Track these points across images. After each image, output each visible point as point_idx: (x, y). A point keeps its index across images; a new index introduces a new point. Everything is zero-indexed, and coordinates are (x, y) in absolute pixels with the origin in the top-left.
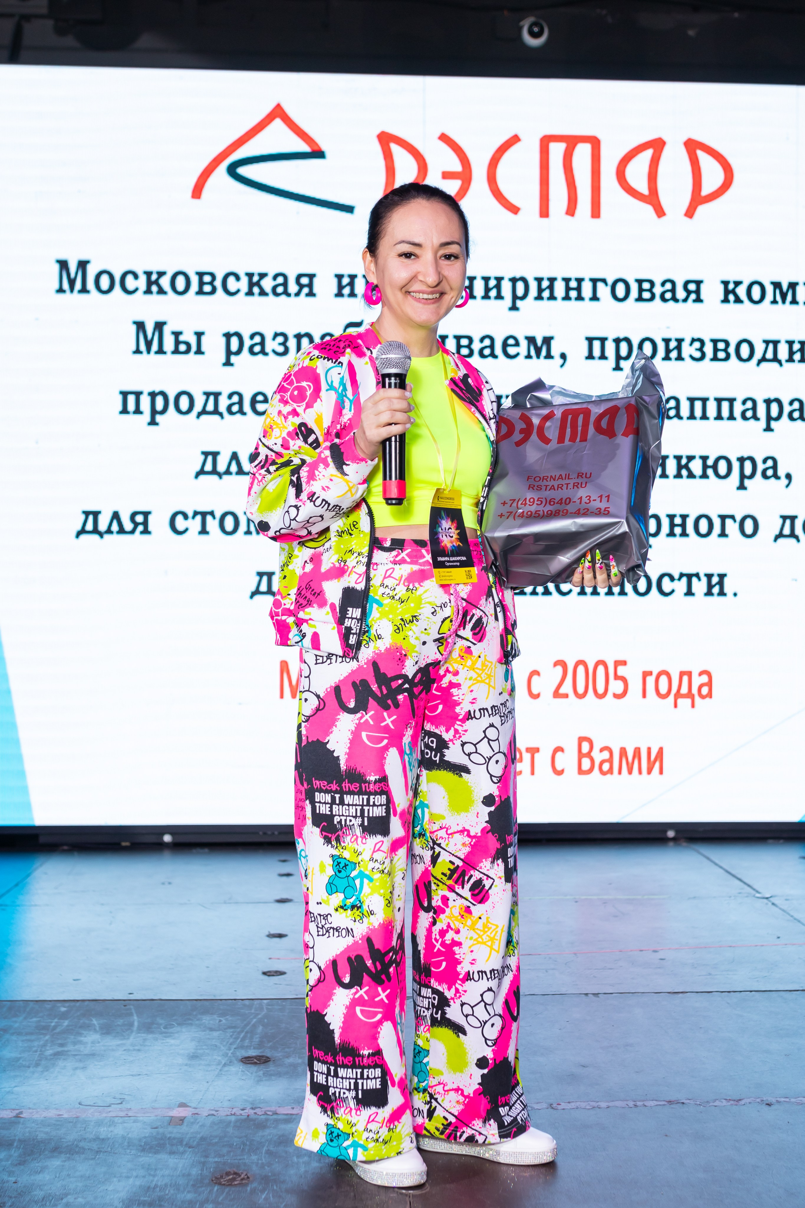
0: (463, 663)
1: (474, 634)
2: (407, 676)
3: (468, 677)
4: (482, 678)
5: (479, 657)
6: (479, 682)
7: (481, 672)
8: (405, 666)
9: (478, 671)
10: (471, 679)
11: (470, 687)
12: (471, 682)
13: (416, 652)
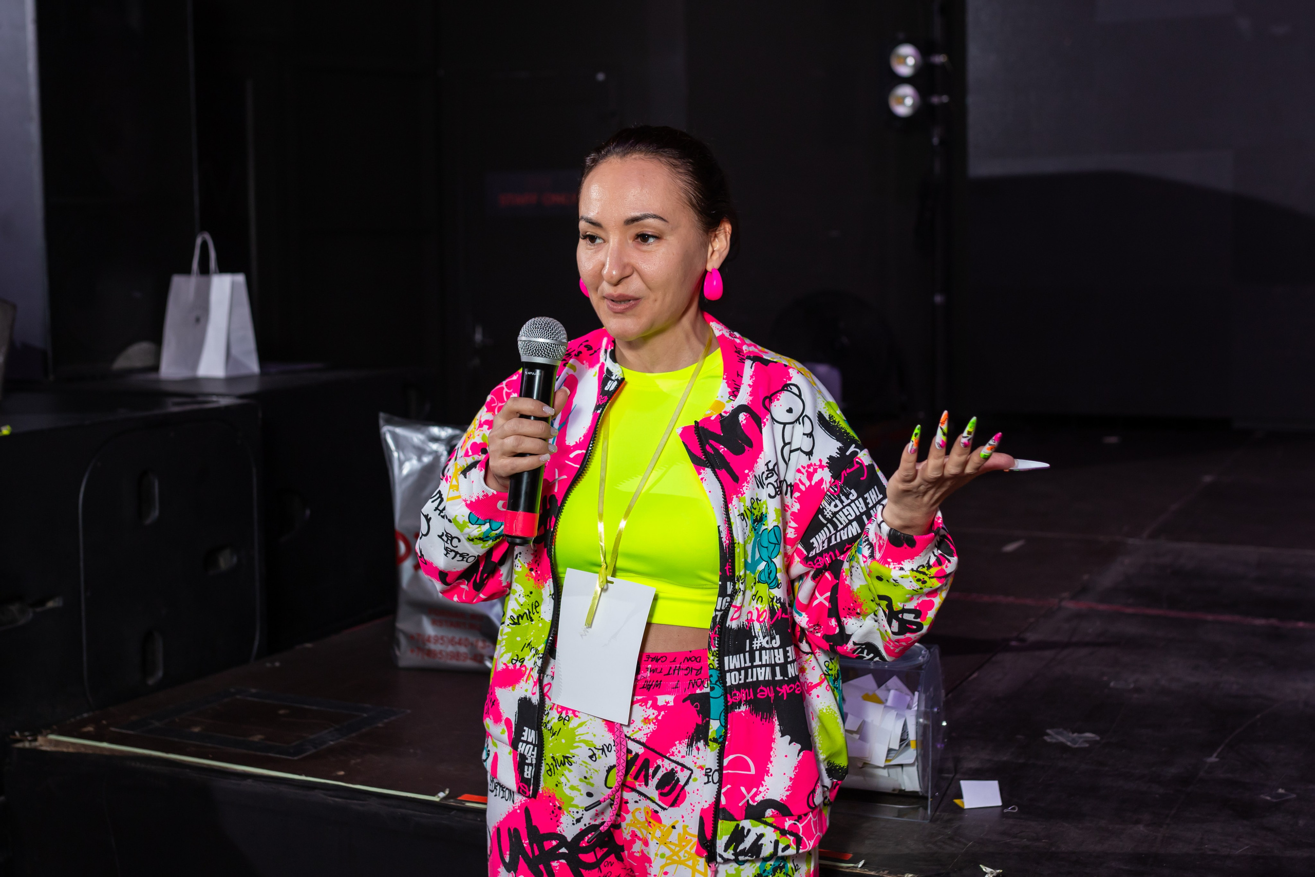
0: (651, 832)
1: (661, 795)
2: (564, 838)
3: (659, 853)
4: (680, 858)
5: (674, 827)
6: (674, 862)
7: (677, 849)
8: (561, 823)
9: (673, 847)
10: (663, 856)
11: (662, 867)
12: (663, 861)
13: (576, 806)
